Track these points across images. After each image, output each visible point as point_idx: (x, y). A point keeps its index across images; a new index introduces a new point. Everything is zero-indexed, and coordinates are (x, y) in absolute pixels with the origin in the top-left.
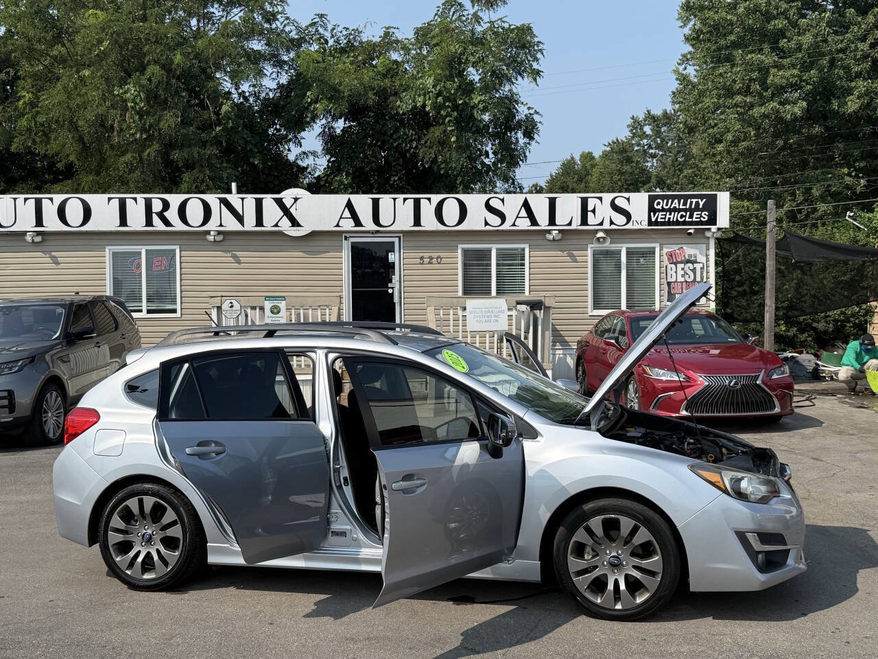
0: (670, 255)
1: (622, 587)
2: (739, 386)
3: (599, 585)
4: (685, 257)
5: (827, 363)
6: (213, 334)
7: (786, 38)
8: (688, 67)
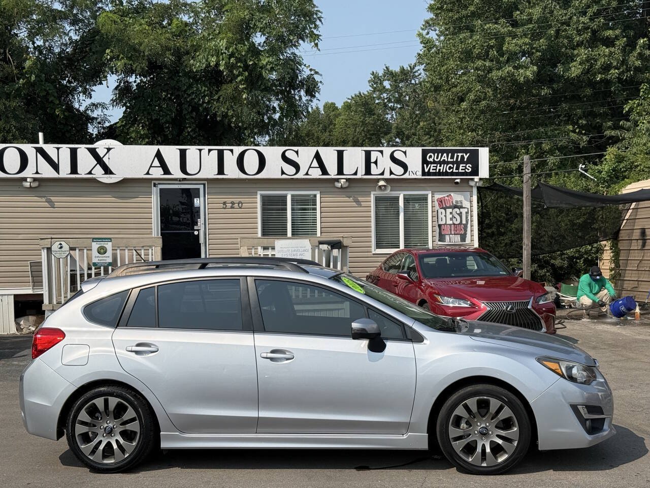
0: (440, 201)
1: (488, 450)
2: (514, 311)
3: (470, 449)
4: (453, 203)
5: (566, 294)
6: (155, 267)
7: (518, 10)
8: (431, 32)
